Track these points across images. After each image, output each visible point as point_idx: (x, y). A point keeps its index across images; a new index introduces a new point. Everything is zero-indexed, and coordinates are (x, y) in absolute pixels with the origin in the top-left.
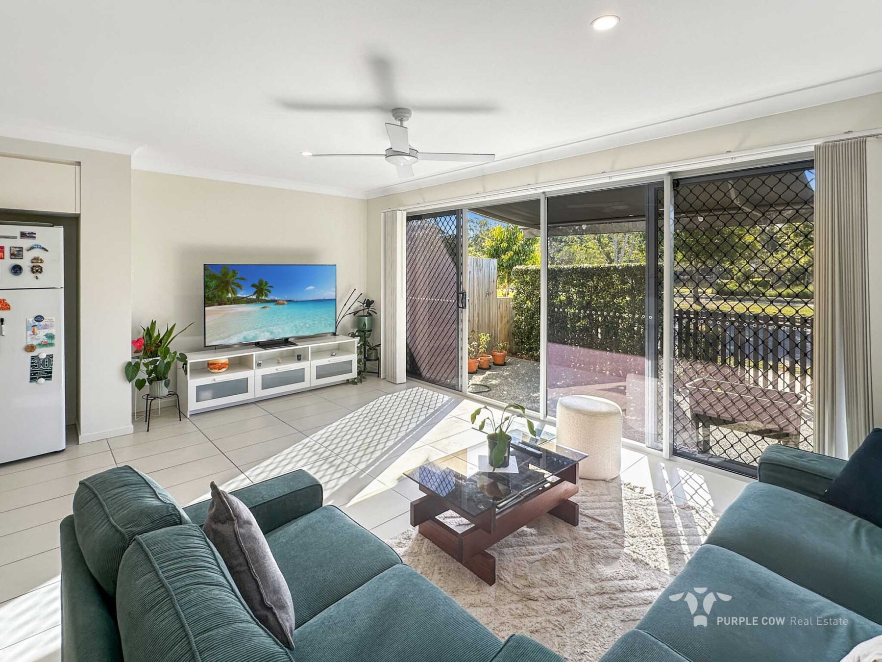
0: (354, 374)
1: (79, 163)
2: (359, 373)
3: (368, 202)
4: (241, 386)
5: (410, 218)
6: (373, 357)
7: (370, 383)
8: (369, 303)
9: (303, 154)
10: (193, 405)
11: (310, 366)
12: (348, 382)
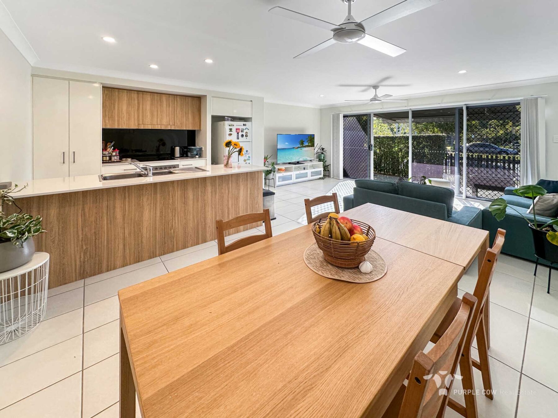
0: (322, 176)
1: (251, 101)
2: (324, 176)
3: (321, 109)
4: (290, 178)
5: (344, 117)
6: (327, 170)
7: (327, 179)
8: (323, 149)
9: (321, 96)
10: (278, 183)
11: (309, 171)
12: (320, 178)
